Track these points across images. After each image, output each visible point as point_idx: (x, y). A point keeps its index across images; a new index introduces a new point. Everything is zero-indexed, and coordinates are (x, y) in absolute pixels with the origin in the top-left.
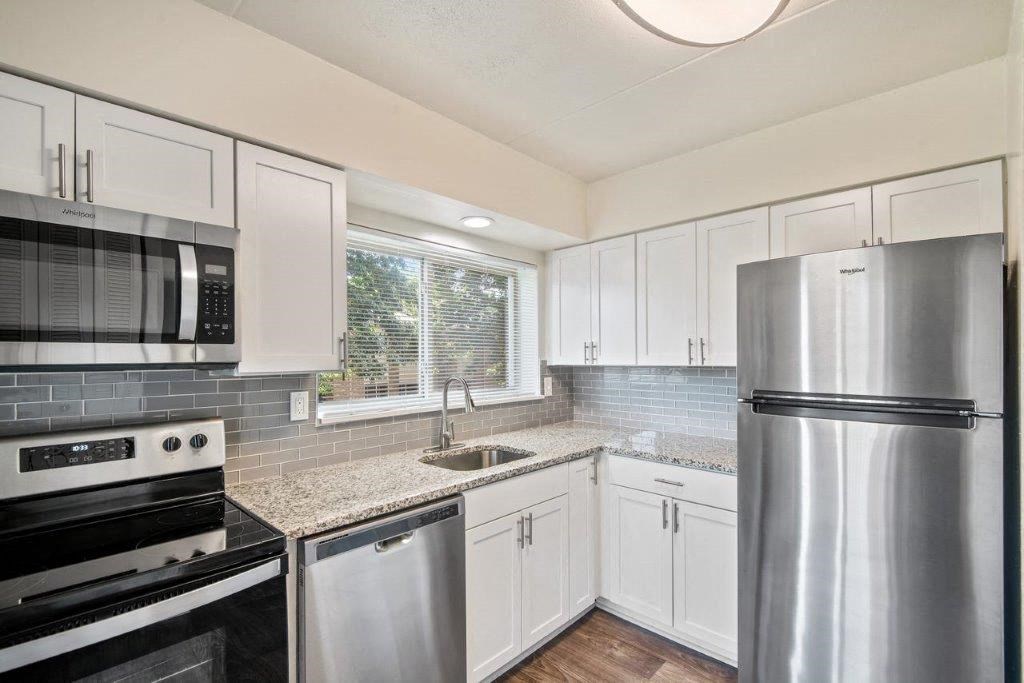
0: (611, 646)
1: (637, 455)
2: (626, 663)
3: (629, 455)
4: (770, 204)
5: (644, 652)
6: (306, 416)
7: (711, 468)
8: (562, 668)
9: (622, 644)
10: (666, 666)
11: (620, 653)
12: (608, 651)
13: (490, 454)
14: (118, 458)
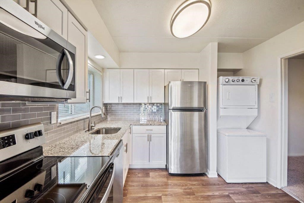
0: (137, 175)
1: (141, 125)
2: (143, 177)
3: (138, 125)
4: (165, 69)
5: (144, 173)
6: (55, 122)
7: (159, 125)
8: (131, 184)
9: (139, 173)
10: (150, 173)
11: (140, 175)
12: (137, 176)
13: (103, 131)
14: (10, 145)
